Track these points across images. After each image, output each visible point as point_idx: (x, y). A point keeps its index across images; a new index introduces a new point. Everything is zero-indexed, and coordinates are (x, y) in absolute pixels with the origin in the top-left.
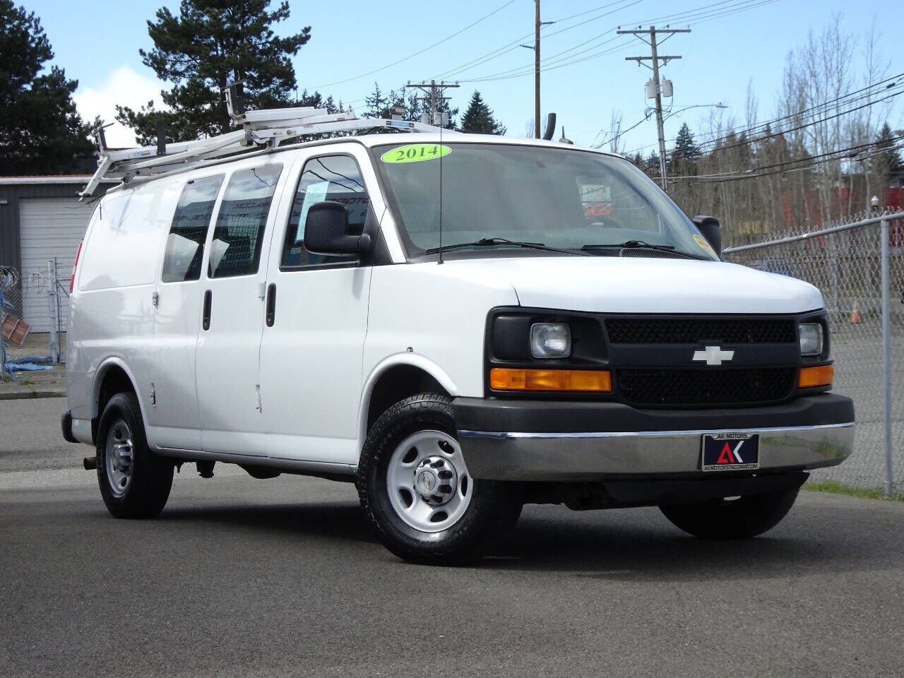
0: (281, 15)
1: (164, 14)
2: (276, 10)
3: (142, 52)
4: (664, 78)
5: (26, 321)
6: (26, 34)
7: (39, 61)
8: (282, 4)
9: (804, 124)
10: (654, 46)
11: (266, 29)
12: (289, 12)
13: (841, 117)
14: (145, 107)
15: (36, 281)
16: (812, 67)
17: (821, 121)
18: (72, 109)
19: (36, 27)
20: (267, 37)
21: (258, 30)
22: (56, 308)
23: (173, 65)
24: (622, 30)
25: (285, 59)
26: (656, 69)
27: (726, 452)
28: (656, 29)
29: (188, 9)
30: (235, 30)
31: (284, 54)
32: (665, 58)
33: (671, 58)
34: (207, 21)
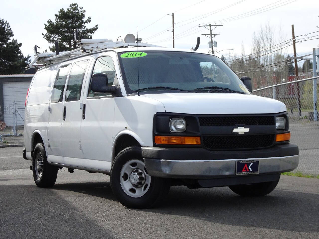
0: (88, 21)
1: (50, 22)
2: (87, 20)
3: (43, 34)
4: (214, 41)
5: (5, 122)
6: (4, 28)
7: (9, 37)
8: (88, 17)
9: (260, 56)
10: (211, 31)
11: (83, 26)
12: (91, 20)
13: (272, 53)
14: (44, 52)
15: (9, 109)
16: (262, 37)
17: (266, 55)
18: (20, 53)
19: (8, 26)
20: (84, 29)
21: (80, 26)
22: (15, 118)
23: (53, 38)
24: (200, 25)
25: (90, 35)
26: (211, 38)
27: (246, 168)
28: (211, 25)
29: (58, 20)
30: (73, 26)
31: (90, 34)
32: (214, 34)
33: (216, 34)
34: (64, 24)
